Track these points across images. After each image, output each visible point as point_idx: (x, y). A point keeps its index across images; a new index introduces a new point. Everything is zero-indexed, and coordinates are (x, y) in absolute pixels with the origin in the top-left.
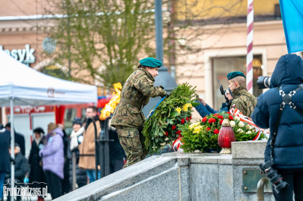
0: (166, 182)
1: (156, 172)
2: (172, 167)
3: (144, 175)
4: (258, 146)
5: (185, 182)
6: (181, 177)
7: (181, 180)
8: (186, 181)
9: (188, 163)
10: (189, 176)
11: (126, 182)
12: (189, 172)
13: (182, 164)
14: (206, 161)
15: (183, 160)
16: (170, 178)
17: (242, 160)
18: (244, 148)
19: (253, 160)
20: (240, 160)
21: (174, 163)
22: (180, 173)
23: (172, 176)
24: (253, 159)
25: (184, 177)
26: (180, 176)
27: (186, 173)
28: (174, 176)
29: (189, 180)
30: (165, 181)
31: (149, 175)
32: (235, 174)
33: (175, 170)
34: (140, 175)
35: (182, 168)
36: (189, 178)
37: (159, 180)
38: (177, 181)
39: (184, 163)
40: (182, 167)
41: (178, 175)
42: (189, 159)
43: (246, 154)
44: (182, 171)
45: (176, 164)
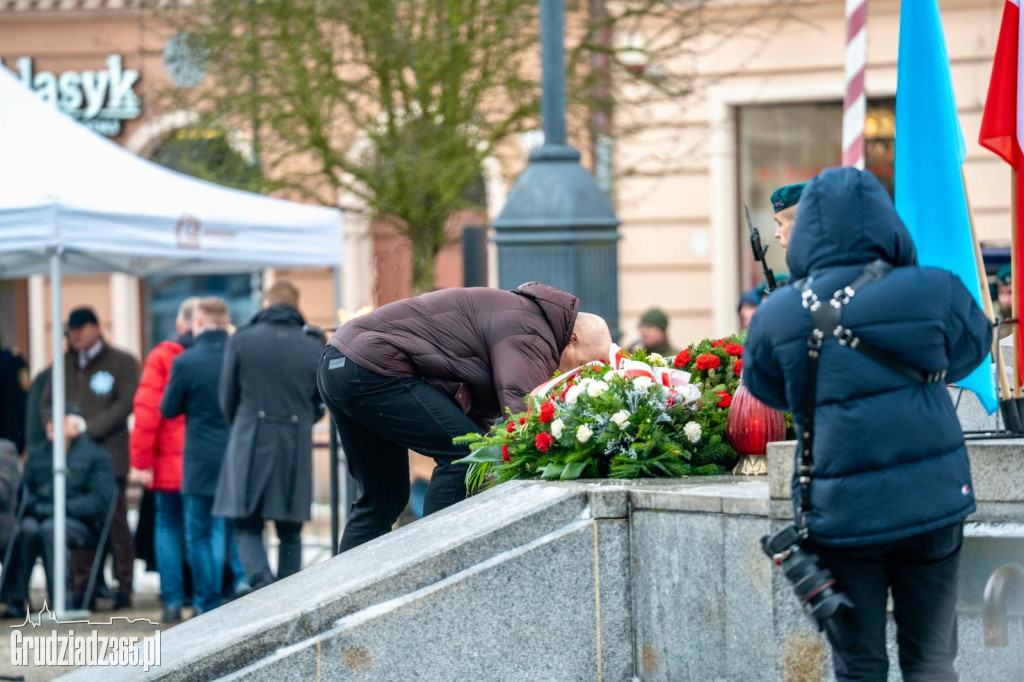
0: (550, 572)
1: (518, 537)
2: (571, 521)
3: (479, 548)
5: (616, 573)
6: (602, 555)
7: (600, 565)
8: (617, 569)
9: (624, 509)
10: (629, 551)
11: (418, 572)
12: (628, 539)
13: (604, 511)
14: (683, 502)
15: (607, 498)
16: (565, 557)
21: (579, 507)
22: (599, 542)
23: (572, 551)
25: (611, 556)
26: (599, 551)
27: (617, 540)
28: (576, 553)
29: (629, 565)
30: (548, 570)
31: (495, 547)
33: (582, 530)
34: (466, 549)
35: (605, 526)
36: (628, 558)
37: (528, 564)
38: (589, 570)
39: (611, 508)
40: (606, 522)
41: (590, 550)
42: (629, 496)
44: (605, 536)
45: (586, 513)
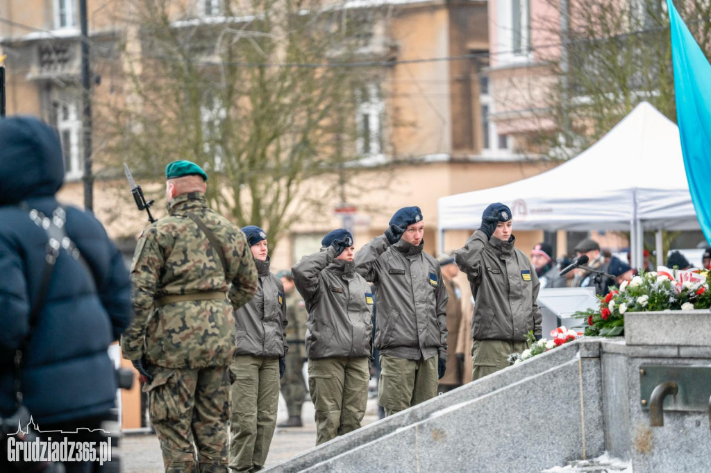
0: (552, 388)
1: (538, 369)
2: (571, 359)
3: (515, 374)
4: (664, 322)
5: (593, 389)
6: (584, 379)
7: (583, 385)
8: (594, 387)
9: (598, 352)
10: (601, 377)
12: (601, 370)
13: (585, 354)
15: (587, 346)
16: (561, 380)
17: (640, 348)
18: (642, 325)
19: (656, 349)
20: (636, 347)
21: (575, 351)
22: (582, 372)
23: (566, 377)
24: (655, 346)
25: (590, 380)
26: (583, 377)
27: (593, 371)
28: (568, 377)
29: (601, 385)
30: (551, 387)
31: (525, 373)
32: (630, 375)
33: (572, 364)
34: (507, 374)
35: (586, 362)
36: (601, 381)
37: (539, 384)
38: (576, 387)
39: (590, 352)
40: (586, 360)
41: (577, 376)
42: (600, 345)
43: (645, 336)
44: (586, 368)
45: (578, 355)
